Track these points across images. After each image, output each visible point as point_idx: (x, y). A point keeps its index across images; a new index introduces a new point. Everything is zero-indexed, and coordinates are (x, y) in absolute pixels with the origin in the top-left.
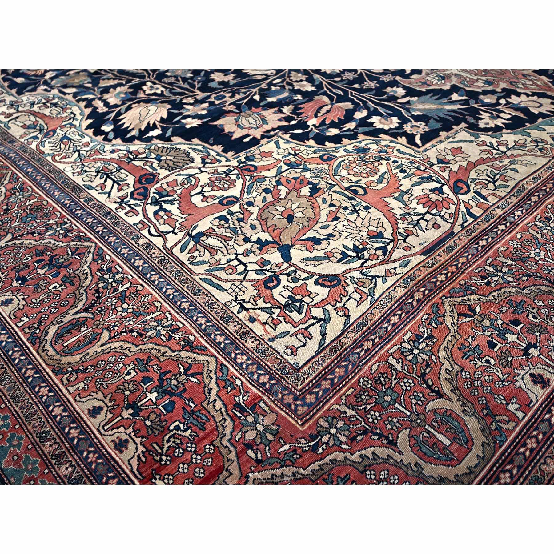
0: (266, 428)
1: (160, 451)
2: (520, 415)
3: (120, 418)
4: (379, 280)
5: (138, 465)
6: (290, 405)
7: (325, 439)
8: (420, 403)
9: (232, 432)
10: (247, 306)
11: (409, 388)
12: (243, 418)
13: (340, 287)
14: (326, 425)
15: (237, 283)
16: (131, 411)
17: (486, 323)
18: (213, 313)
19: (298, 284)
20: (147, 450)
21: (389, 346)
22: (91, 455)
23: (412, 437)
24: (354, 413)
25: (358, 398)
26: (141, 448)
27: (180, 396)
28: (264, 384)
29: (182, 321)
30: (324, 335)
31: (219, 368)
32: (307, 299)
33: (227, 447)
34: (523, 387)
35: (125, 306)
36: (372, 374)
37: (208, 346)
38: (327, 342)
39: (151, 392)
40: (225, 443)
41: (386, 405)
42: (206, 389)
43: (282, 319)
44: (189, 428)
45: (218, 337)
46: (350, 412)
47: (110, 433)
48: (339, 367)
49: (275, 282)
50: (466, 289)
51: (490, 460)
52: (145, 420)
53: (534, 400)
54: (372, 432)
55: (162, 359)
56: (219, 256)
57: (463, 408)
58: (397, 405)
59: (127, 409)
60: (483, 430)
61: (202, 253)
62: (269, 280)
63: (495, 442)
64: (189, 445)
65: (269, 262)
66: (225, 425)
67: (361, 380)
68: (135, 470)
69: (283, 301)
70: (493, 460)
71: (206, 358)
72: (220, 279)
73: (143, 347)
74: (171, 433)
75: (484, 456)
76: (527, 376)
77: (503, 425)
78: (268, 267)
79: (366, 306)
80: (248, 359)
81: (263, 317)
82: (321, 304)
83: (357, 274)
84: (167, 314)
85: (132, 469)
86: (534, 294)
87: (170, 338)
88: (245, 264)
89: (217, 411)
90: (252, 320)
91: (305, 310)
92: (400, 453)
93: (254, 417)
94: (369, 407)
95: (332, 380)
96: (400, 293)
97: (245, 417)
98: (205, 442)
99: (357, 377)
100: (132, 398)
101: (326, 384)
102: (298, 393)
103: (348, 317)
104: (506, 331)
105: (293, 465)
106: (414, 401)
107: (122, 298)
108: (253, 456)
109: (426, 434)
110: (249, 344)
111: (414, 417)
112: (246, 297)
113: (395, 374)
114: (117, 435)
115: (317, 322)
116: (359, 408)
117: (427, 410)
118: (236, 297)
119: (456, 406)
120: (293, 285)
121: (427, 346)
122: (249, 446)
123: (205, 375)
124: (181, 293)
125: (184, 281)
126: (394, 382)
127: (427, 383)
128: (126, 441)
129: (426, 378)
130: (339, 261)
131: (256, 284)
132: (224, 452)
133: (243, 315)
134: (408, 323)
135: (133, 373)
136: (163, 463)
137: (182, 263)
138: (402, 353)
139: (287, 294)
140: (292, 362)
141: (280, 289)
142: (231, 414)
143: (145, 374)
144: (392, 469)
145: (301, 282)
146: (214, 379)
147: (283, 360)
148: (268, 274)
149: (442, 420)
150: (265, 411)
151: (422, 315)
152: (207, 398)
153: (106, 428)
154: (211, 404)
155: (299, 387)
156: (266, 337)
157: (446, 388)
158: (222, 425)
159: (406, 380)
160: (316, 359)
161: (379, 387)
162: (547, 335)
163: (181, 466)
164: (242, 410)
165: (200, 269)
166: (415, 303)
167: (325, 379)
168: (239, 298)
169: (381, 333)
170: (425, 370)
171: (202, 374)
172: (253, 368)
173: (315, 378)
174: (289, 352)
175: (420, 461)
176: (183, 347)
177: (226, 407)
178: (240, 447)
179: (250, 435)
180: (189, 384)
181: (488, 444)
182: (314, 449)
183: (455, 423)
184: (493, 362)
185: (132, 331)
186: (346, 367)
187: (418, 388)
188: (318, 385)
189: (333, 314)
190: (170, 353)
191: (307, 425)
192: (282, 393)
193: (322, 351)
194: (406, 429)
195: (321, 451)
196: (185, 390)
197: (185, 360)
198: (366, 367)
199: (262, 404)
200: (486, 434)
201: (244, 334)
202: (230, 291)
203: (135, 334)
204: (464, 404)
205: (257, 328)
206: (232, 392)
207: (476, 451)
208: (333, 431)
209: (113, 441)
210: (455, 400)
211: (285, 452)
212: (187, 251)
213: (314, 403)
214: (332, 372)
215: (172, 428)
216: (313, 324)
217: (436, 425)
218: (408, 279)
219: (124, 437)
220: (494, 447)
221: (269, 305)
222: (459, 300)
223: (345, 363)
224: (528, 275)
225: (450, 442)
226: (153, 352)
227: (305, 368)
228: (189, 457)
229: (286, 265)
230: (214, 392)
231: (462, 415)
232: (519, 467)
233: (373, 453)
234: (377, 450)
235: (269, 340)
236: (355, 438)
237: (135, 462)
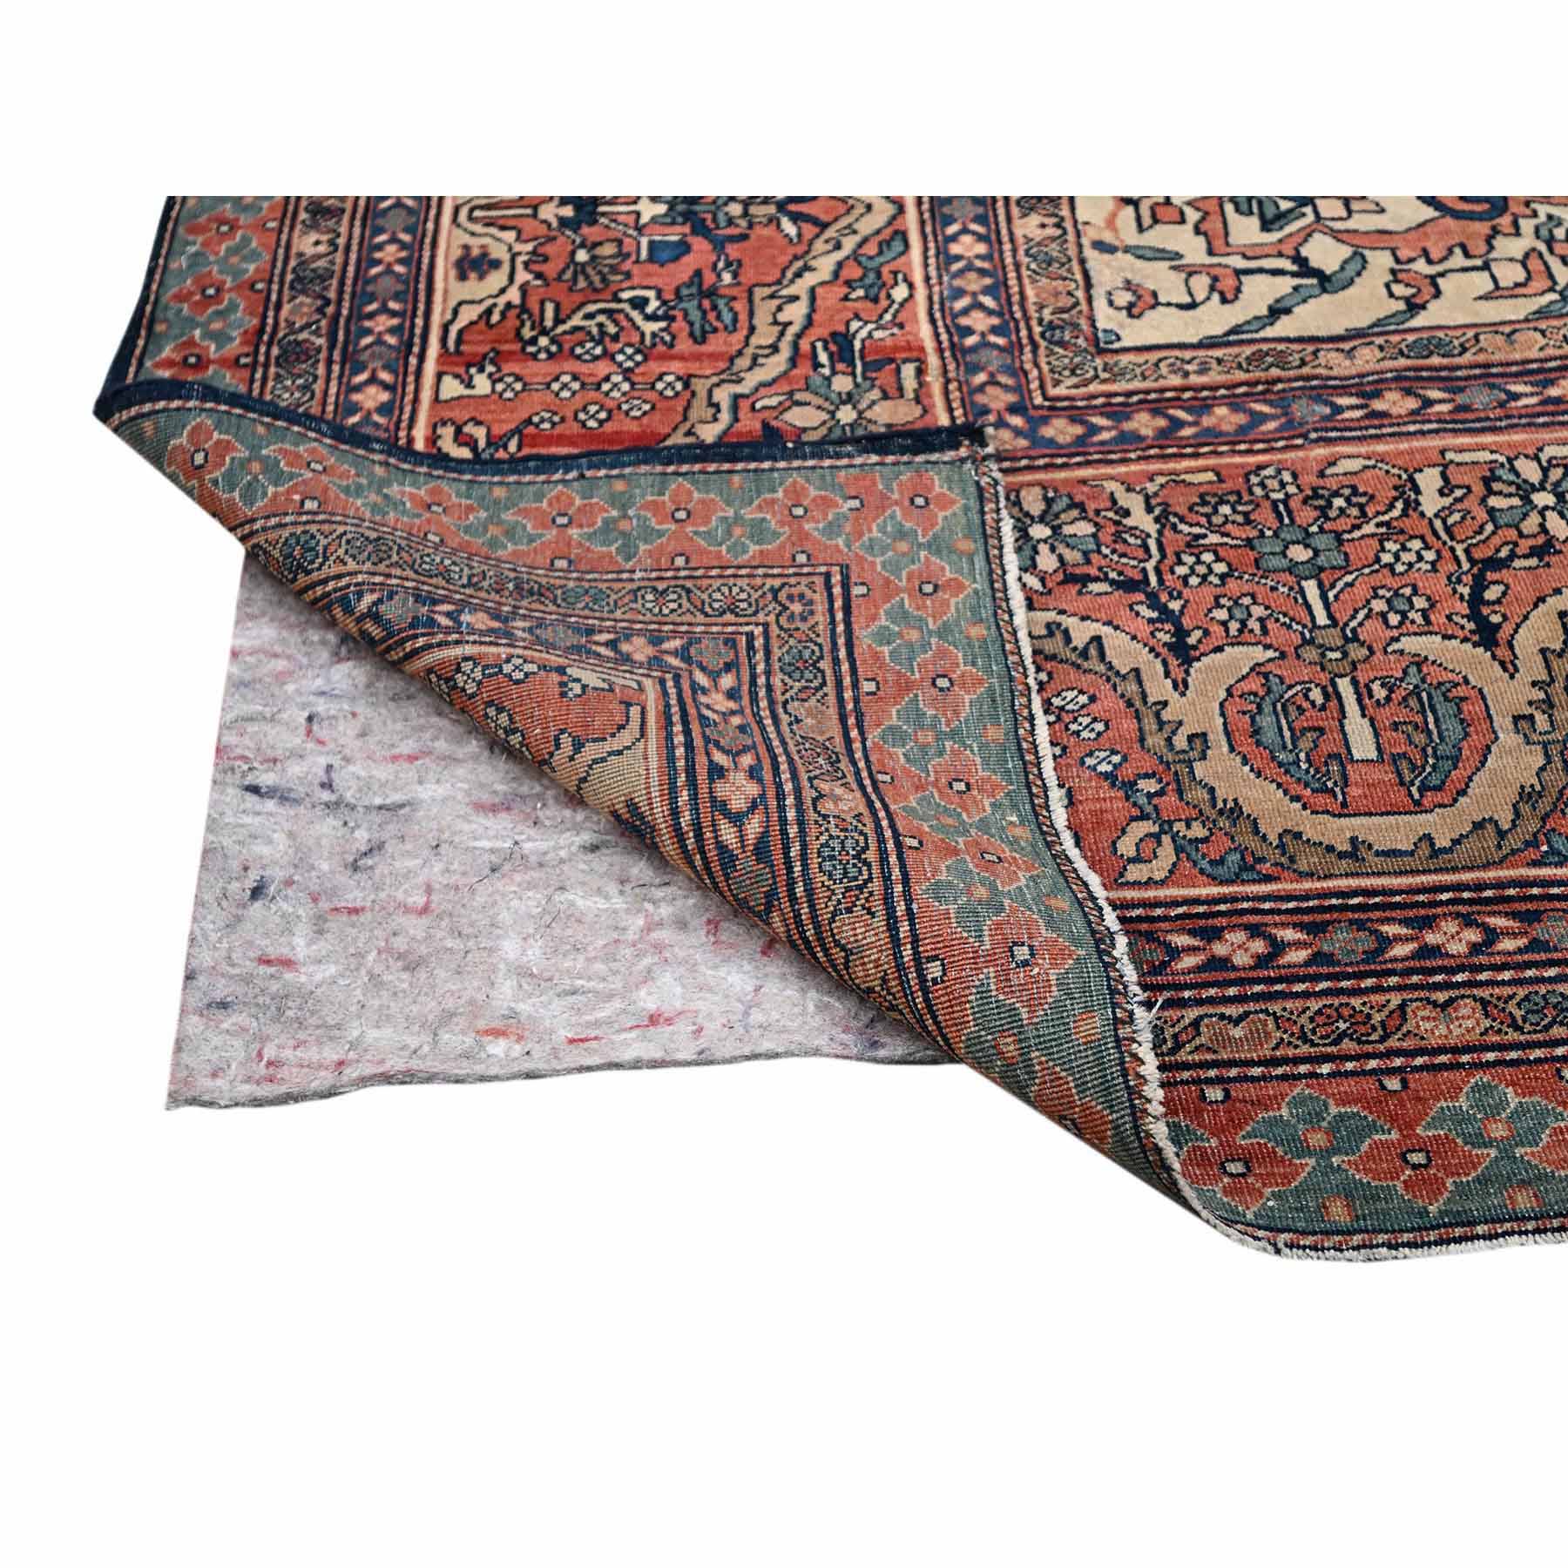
0: (858, 427)
1: (549, 323)
3: (529, 211)
5: (472, 323)
6: (986, 414)
8: (1394, 619)
9: (762, 385)
11: (1400, 568)
12: (826, 371)
14: (1037, 508)
20: (523, 308)
22: (392, 248)
23: (1266, 676)
24: (1152, 528)
25: (1204, 503)
26: (514, 295)
27: (719, 244)
28: (966, 331)
30: (1278, 311)
33: (717, 407)
36: (1322, 474)
38: (1269, 332)
40: (723, 396)
41: (1274, 563)
42: (800, 264)
43: (1192, 216)
44: (666, 317)
46: (1142, 519)
47: (478, 228)
48: (1234, 407)
51: (1455, 870)
52: (583, 245)
54: (1152, 596)
57: (1528, 711)
58: (1311, 588)
60: (1526, 797)
63: (1533, 843)
64: (629, 351)
66: (761, 360)
67: (1270, 471)
68: (456, 325)
70: (1466, 877)
74: (613, 306)
75: (1444, 850)
79: (1514, 309)
82: (1364, 240)
85: (452, 322)
89: (776, 323)
91: (1291, 228)
92: (1181, 685)
93: (857, 385)
94: (1214, 539)
95: (1176, 425)
97: (834, 372)
98: (676, 366)
99: (1261, 458)
101: (1145, 424)
102: (1038, 400)
103: (1415, 308)
106: (1379, 606)
109: (1316, 695)
111: (1333, 637)
113: (1396, 513)
114: (486, 240)
115: (1294, 275)
116: (1182, 527)
117: (1396, 646)
119: (1509, 694)
126: (1369, 528)
127: (1479, 585)
128: (496, 264)
129: (1490, 576)
132: (699, 411)
136: (531, 349)
140: (1100, 325)
142: (805, 345)
146: (843, 253)
147: (1084, 306)
149: (1416, 692)
150: (900, 389)
152: (779, 282)
153: (477, 213)
154: (776, 302)
158: (755, 358)
159: (1416, 544)
160: (1188, 355)
161: (1307, 514)
163: (566, 378)
164: (842, 354)
167: (1157, 412)
170: (1513, 556)
173: (1129, 394)
174: (1124, 299)
177: (808, 326)
178: (749, 424)
179: (801, 417)
181: (1502, 834)
183: (1452, 728)
186: (1257, 419)
188: (1120, 416)
189: (1374, 278)
192: (992, 375)
193: (1229, 344)
194: (1267, 647)
196: (744, 237)
198: (1321, 452)
199: (908, 371)
200: (1525, 809)
204: (1544, 705)
206: (858, 305)
207: (1442, 825)
208: (1040, 532)
209: (466, 247)
210: (1524, 677)
213: (1061, 447)
214: (1201, 408)
215: (625, 295)
216: (1277, 272)
217: (1380, 693)
219: (499, 252)
220: (1513, 852)
223: (1266, 409)
225: (1373, 755)
228: (602, 372)
230: (809, 279)
231: (1503, 722)
232: (1535, 945)
233: (1097, 639)
234: (1116, 643)
235: (1099, 246)
236: (1086, 579)
237: (469, 314)
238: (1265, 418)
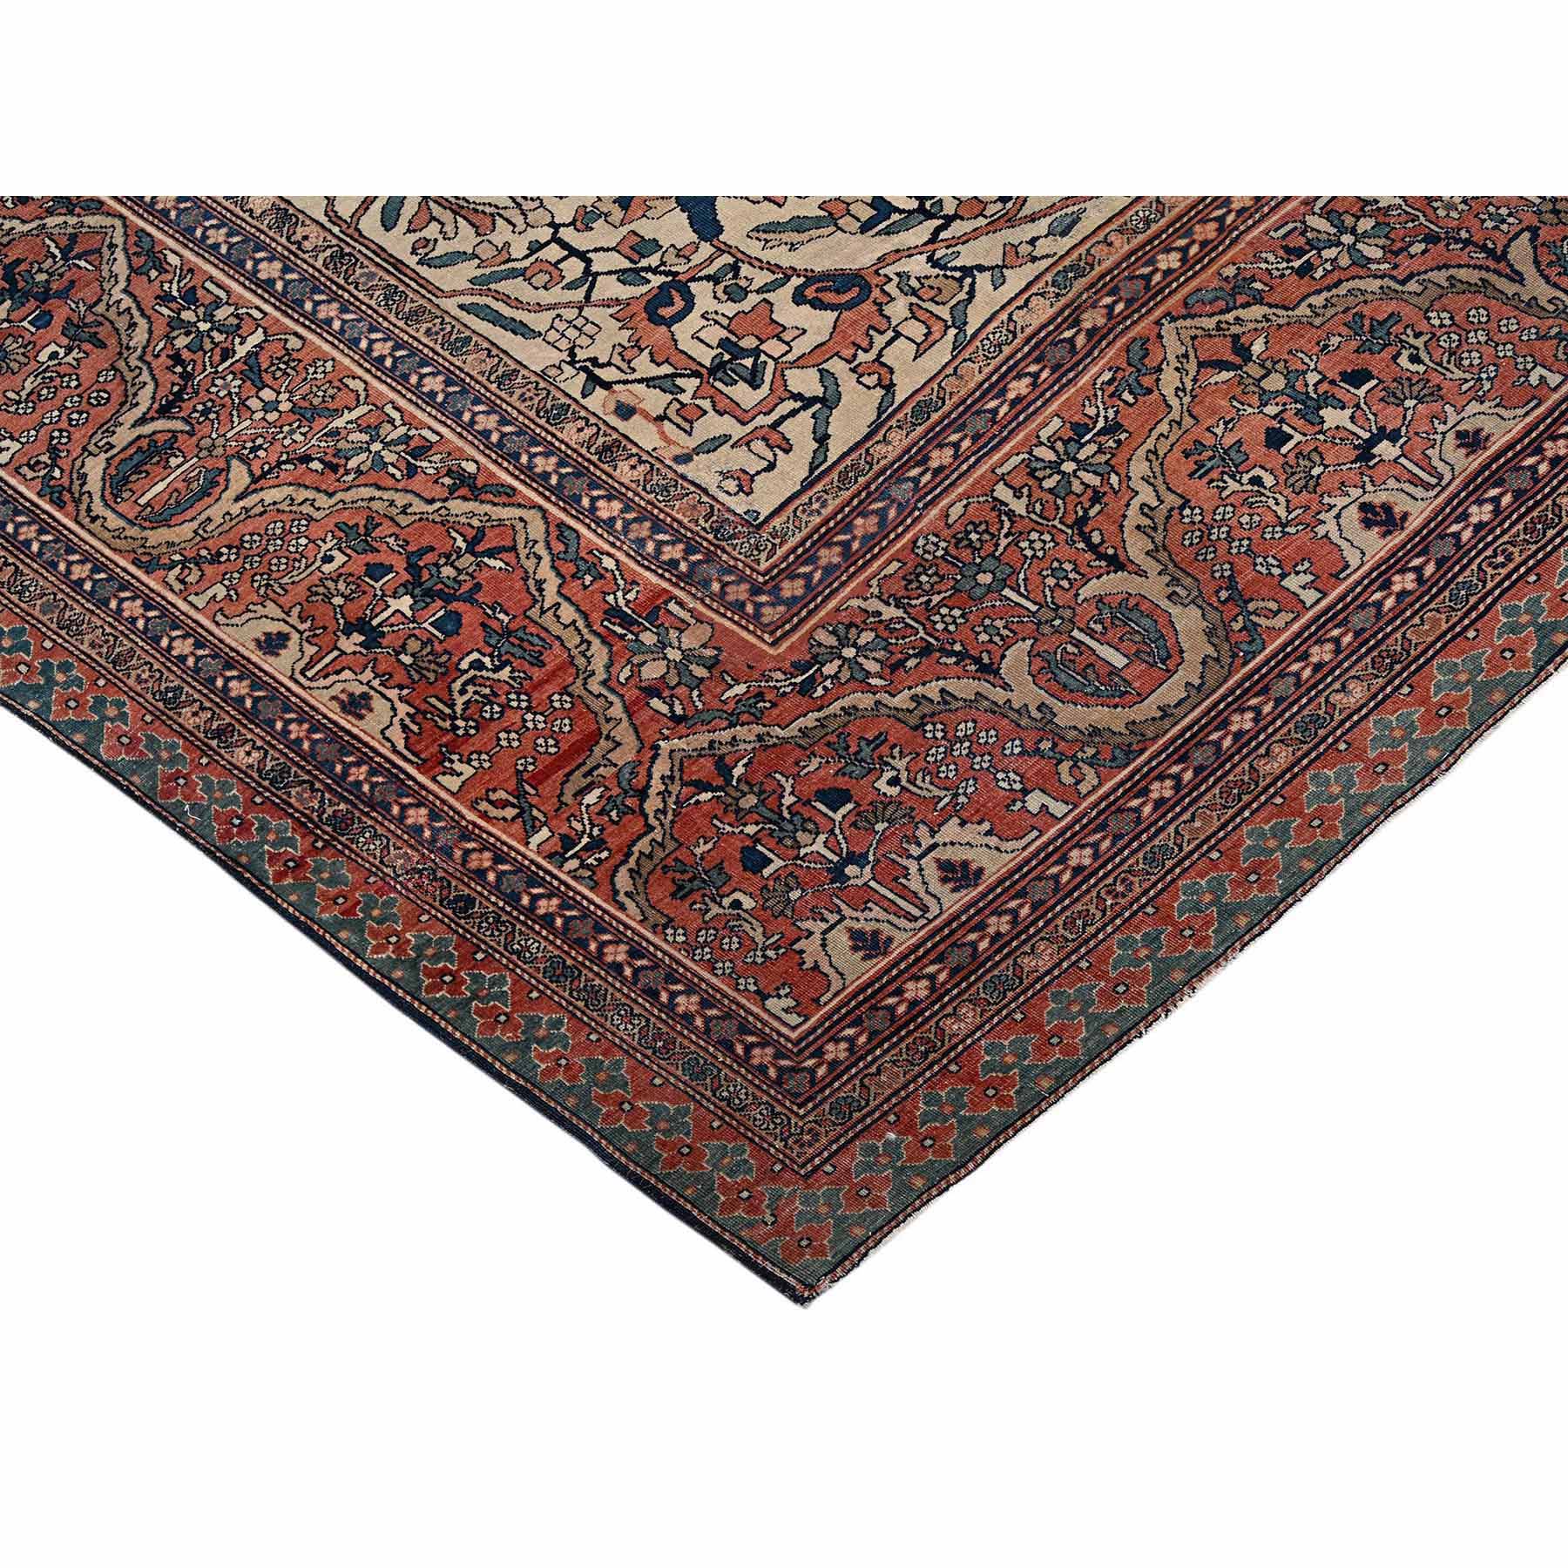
0: (688, 656)
1: (447, 711)
2: (1309, 596)
3: (336, 653)
4: (983, 280)
5: (407, 739)
6: (743, 605)
7: (829, 669)
8: (1065, 584)
9: (608, 667)
10: (606, 374)
11: (1040, 554)
12: (630, 636)
13: (868, 307)
14: (833, 641)
15: (570, 314)
16: (358, 638)
17: (1275, 382)
18: (514, 400)
19: (746, 305)
20: (418, 710)
21: (996, 457)
22: (294, 727)
23: (1038, 654)
24: (900, 613)
25: (910, 582)
26: (403, 709)
27: (470, 598)
28: (674, 563)
29: (432, 427)
30: (822, 439)
31: (554, 533)
32: (774, 347)
33: (600, 695)
34: (1335, 536)
35: (267, 394)
36: (949, 526)
37: (516, 484)
39: (395, 596)
40: (596, 688)
41: (978, 592)
42: (531, 582)
43: (706, 404)
44: (507, 663)
45: (539, 460)
46: (890, 612)
47: (322, 682)
48: (864, 515)
49: (679, 304)
50: (1239, 291)
51: (1214, 691)
52: (398, 653)
53: (1354, 561)
54: (942, 650)
55: (403, 520)
56: (502, 234)
57: (1170, 590)
58: (1007, 592)
59: (348, 635)
60: (1210, 634)
61: (449, 229)
62: (662, 297)
63: (1234, 656)
64: (513, 696)
65: (655, 245)
66: (589, 654)
67: (921, 542)
68: (401, 746)
69: (706, 356)
70: (1222, 691)
71: (518, 512)
72: (518, 304)
73: (348, 496)
74: (465, 677)
75: (1201, 685)
76: (1354, 509)
77: (1262, 621)
78: (654, 260)
79: (941, 354)
80: (626, 509)
81: (655, 401)
82: (815, 358)
83: (917, 266)
84: (389, 409)
85: (393, 745)
86: (1433, 292)
87: (412, 471)
88: (582, 255)
89: (566, 627)
90: (625, 412)
91: (768, 378)
92: (1006, 687)
93: (658, 634)
94: (936, 599)
95: (846, 545)
96: (1042, 311)
97: (637, 635)
98: (549, 688)
99: (909, 536)
100: (354, 611)
101: (830, 556)
102: (761, 579)
103: (889, 388)
104: (1326, 400)
105: (758, 720)
106: (1051, 581)
107: (252, 372)
108: (664, 709)
109: (1070, 648)
110: (625, 472)
111: (1046, 614)
112: (601, 351)
113: (1007, 524)
114: (339, 686)
116: (914, 602)
117: (1081, 598)
118: (572, 354)
119: (1154, 587)
120: (730, 309)
121: (1100, 451)
122: (652, 691)
123: (523, 553)
124: (413, 352)
125: (414, 316)
126: (1003, 542)
127: (1086, 538)
128: (366, 696)
129: (1086, 529)
130: (865, 228)
131: (623, 312)
132: (596, 705)
133: (597, 401)
134: (1055, 395)
135: (340, 558)
136: (461, 732)
137: (398, 264)
138: (1032, 474)
139: (715, 334)
140: (739, 511)
141: (693, 321)
142: (600, 630)
143: (371, 558)
144: (983, 718)
145: (753, 299)
146: (546, 559)
147: (717, 505)
148: (657, 280)
149: (1114, 617)
150: (683, 621)
151: (1097, 372)
152: (536, 601)
153: (310, 674)
154: (550, 613)
155: (763, 566)
156: (667, 454)
157: (1136, 548)
158: (583, 654)
159: (1035, 535)
160: (805, 499)
161: (966, 554)
162: (1436, 407)
163: (503, 735)
164: (626, 622)
165: (455, 278)
166: (1081, 340)
167: (829, 545)
168: (581, 355)
169: (980, 424)
170: (1085, 510)
171: (514, 549)
172: (644, 529)
173: (802, 543)
174: (731, 485)
175: (1050, 701)
176: (452, 490)
177: (586, 616)
178: (631, 694)
179: (653, 671)
180: (485, 574)
181: (1217, 660)
182: (806, 689)
183: (1146, 622)
184: (1269, 480)
185: (306, 459)
186: (882, 514)
187: (1065, 551)
188: (812, 559)
189: (847, 382)
190: (419, 506)
191: (785, 645)
192: (720, 581)
193: (819, 478)
194: (1024, 640)
195: (820, 691)
196: (478, 586)
197: (463, 520)
198: (934, 512)
199: (672, 606)
200: (1215, 640)
201: (606, 449)
202: (552, 336)
203: (316, 465)
204: (1175, 581)
205: (642, 433)
206: (596, 586)
207: (1188, 673)
208: (849, 652)
209: (333, 698)
210: (1152, 573)
211: (738, 699)
212: (403, 224)
213: (803, 598)
214: (848, 527)
215: (464, 665)
216: (794, 413)
217: (1098, 628)
218: (1068, 270)
219: (359, 690)
220: (1230, 665)
221: (666, 369)
222: (1209, 323)
223: (880, 505)
224: (1432, 239)
225: (1126, 661)
226: (376, 505)
227: (777, 522)
228: (517, 718)
229: (706, 249)
230: (551, 587)
231: (1165, 604)
232: (1278, 701)
233: (942, 691)
234: (952, 685)
235: (677, 459)
236: (901, 664)
237: (396, 735)
238: (884, 510)
